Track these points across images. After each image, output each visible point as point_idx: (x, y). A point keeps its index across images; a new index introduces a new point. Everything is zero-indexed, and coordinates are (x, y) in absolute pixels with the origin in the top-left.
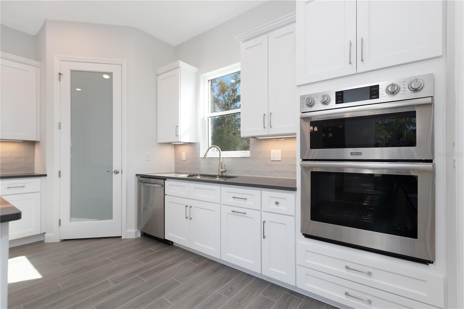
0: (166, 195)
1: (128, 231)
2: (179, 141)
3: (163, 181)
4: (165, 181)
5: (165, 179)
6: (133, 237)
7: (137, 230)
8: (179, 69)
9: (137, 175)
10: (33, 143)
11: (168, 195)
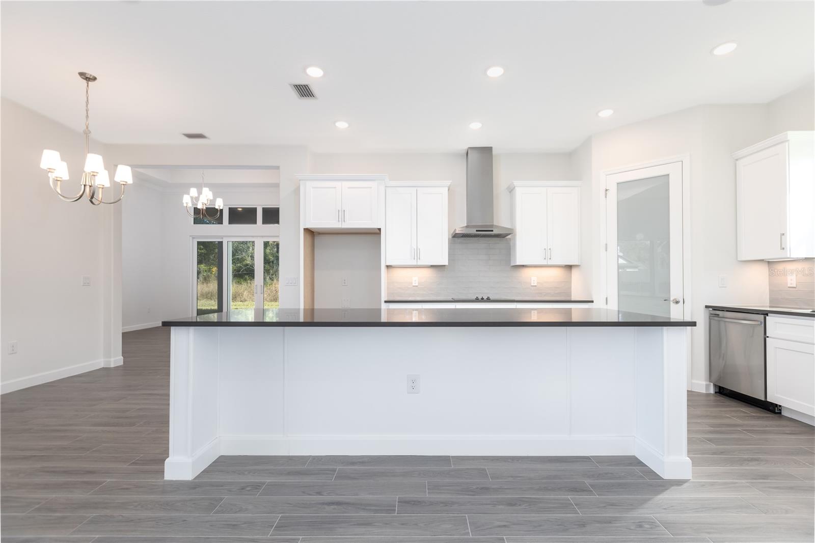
0: (768, 337)
1: (694, 381)
2: (788, 256)
3: (763, 316)
4: (767, 317)
5: (766, 314)
6: (703, 391)
7: (708, 383)
8: (787, 144)
9: (707, 307)
10: (570, 267)
11: (771, 337)
